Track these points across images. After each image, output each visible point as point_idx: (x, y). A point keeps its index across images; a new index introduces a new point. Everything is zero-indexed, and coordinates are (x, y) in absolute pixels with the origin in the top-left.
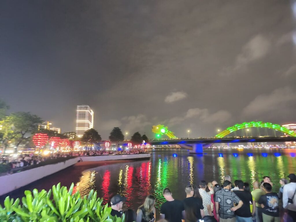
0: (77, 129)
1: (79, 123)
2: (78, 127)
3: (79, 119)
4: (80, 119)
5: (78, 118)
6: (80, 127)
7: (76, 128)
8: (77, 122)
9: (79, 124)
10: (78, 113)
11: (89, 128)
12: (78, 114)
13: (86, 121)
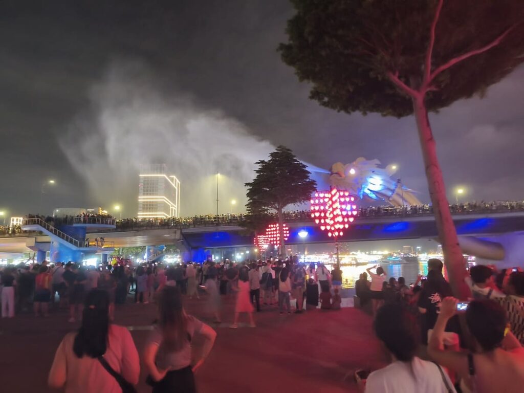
0: (140, 215)
1: (144, 202)
2: (143, 212)
3: (144, 194)
4: (147, 194)
5: (141, 191)
6: (147, 212)
7: (139, 213)
8: (139, 200)
9: (144, 205)
10: (142, 181)
11: (168, 214)
12: (142, 184)
13: (160, 198)
